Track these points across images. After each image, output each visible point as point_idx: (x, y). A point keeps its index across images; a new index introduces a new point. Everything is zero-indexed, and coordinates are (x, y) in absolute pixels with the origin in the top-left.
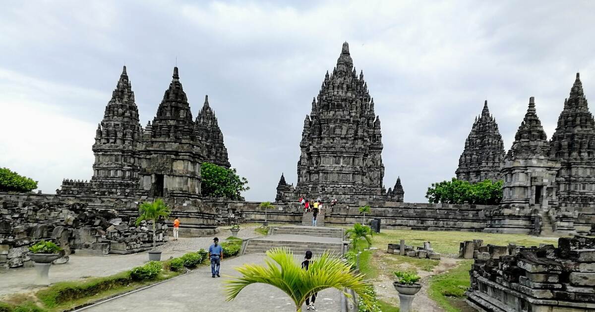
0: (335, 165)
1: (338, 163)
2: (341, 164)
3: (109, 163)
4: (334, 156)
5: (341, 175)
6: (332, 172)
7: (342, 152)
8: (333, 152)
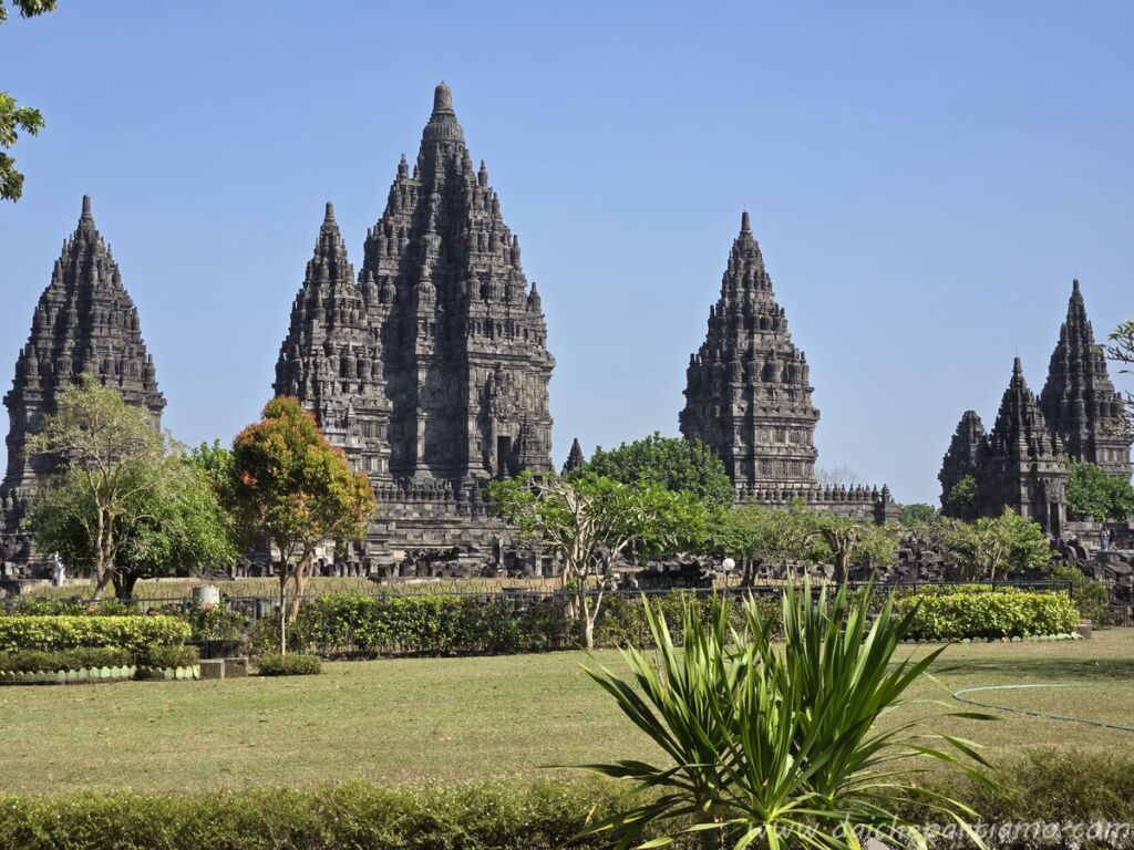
0: (777, 444)
1: (781, 440)
2: (787, 442)
4: (776, 427)
5: (789, 464)
6: (775, 458)
7: (789, 420)
8: (776, 419)
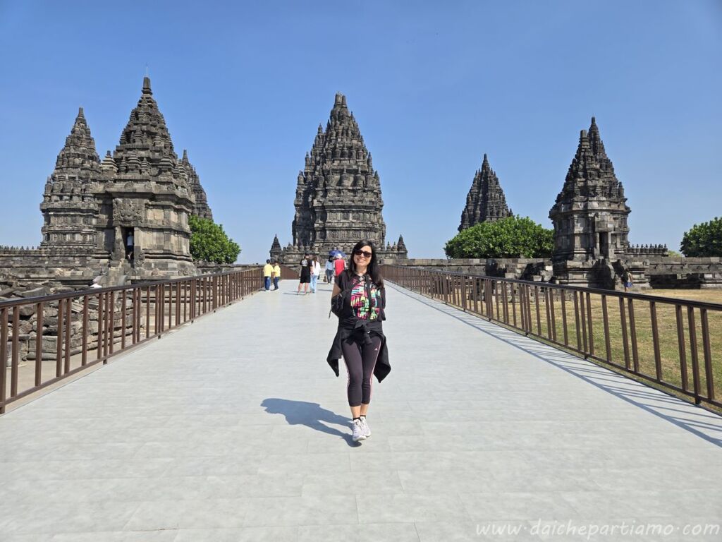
0: (343, 221)
1: (347, 219)
2: (351, 219)
3: (64, 224)
4: (343, 212)
5: (351, 232)
6: (340, 229)
